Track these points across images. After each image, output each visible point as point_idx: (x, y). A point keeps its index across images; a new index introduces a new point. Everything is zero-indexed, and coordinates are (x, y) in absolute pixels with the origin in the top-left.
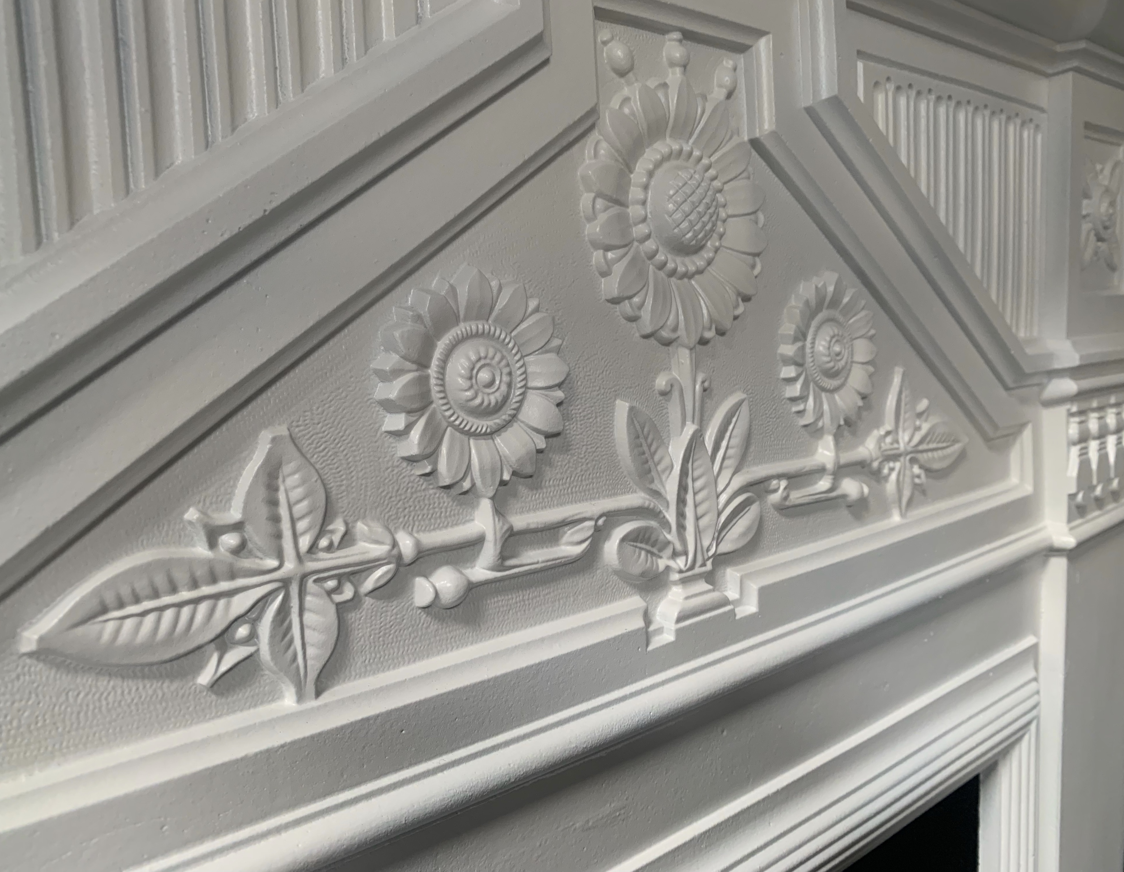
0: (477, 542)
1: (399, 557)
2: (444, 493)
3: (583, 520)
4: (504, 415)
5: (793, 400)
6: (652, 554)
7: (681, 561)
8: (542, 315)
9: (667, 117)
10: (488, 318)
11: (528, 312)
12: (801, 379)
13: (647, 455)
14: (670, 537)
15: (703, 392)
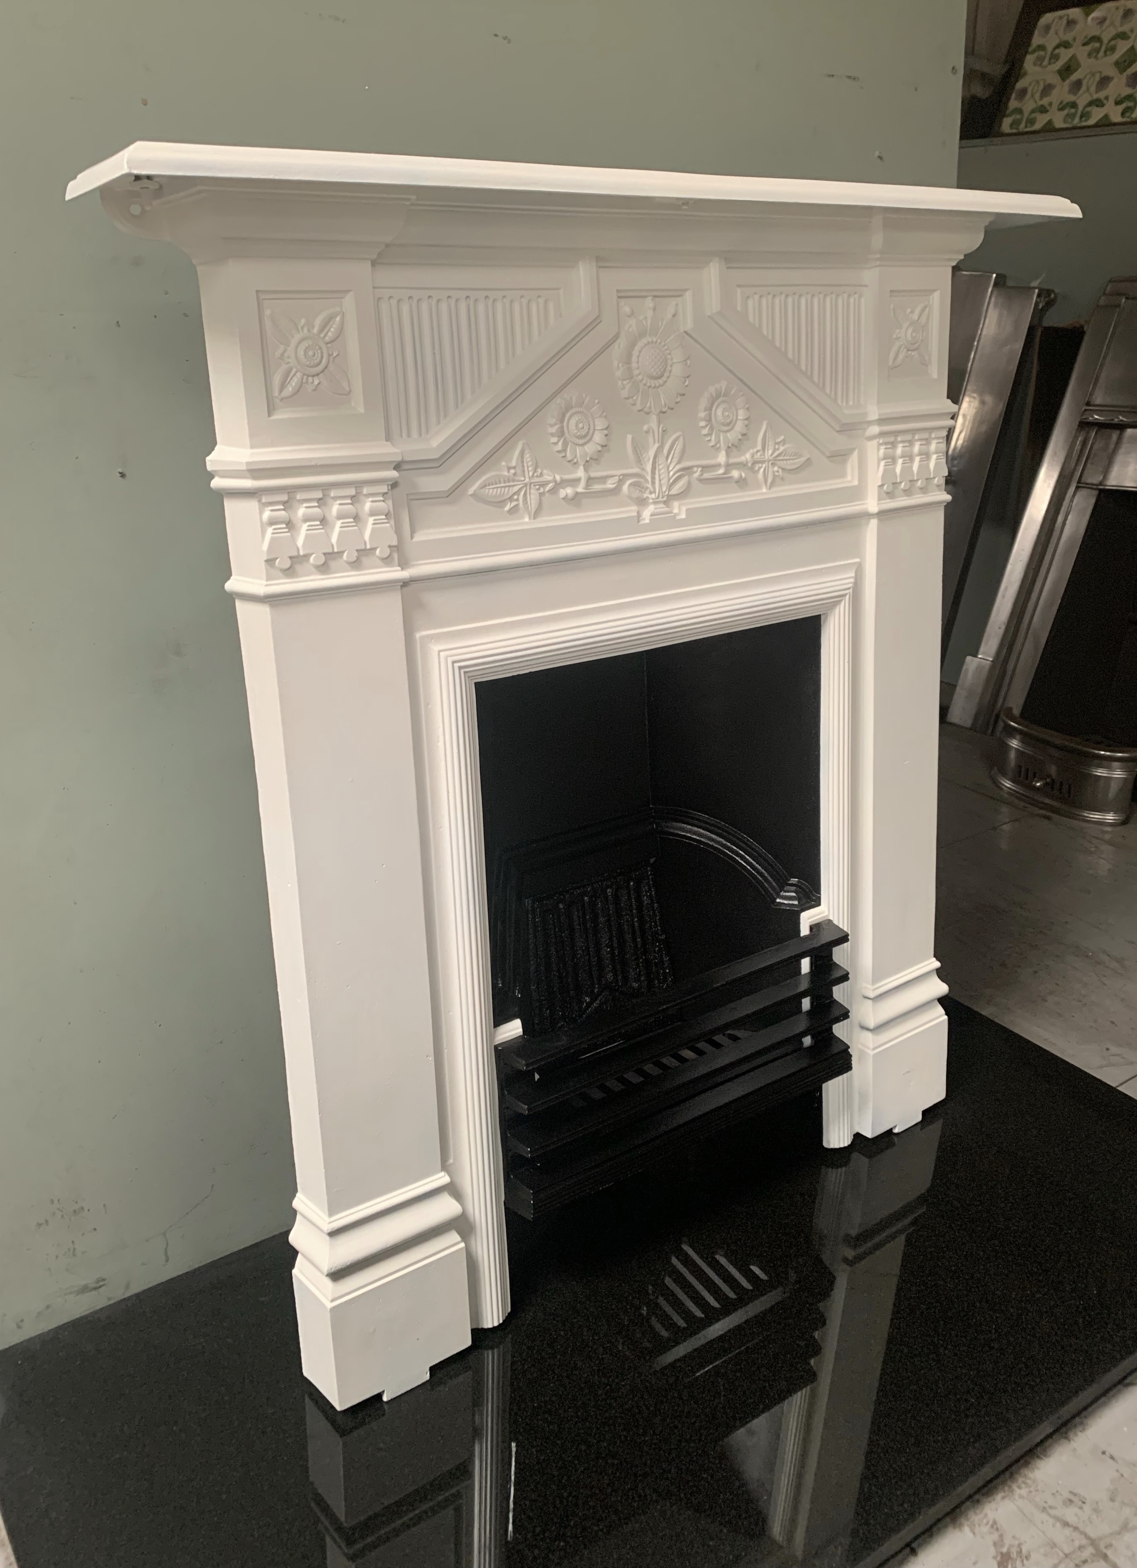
0: (578, 480)
1: (556, 481)
2: (569, 464)
3: (613, 476)
4: (587, 439)
5: (706, 435)
6: (642, 492)
7: (653, 495)
8: (599, 405)
9: (646, 329)
10: (583, 407)
11: (595, 404)
12: (708, 428)
13: (640, 455)
14: (649, 485)
15: (663, 432)
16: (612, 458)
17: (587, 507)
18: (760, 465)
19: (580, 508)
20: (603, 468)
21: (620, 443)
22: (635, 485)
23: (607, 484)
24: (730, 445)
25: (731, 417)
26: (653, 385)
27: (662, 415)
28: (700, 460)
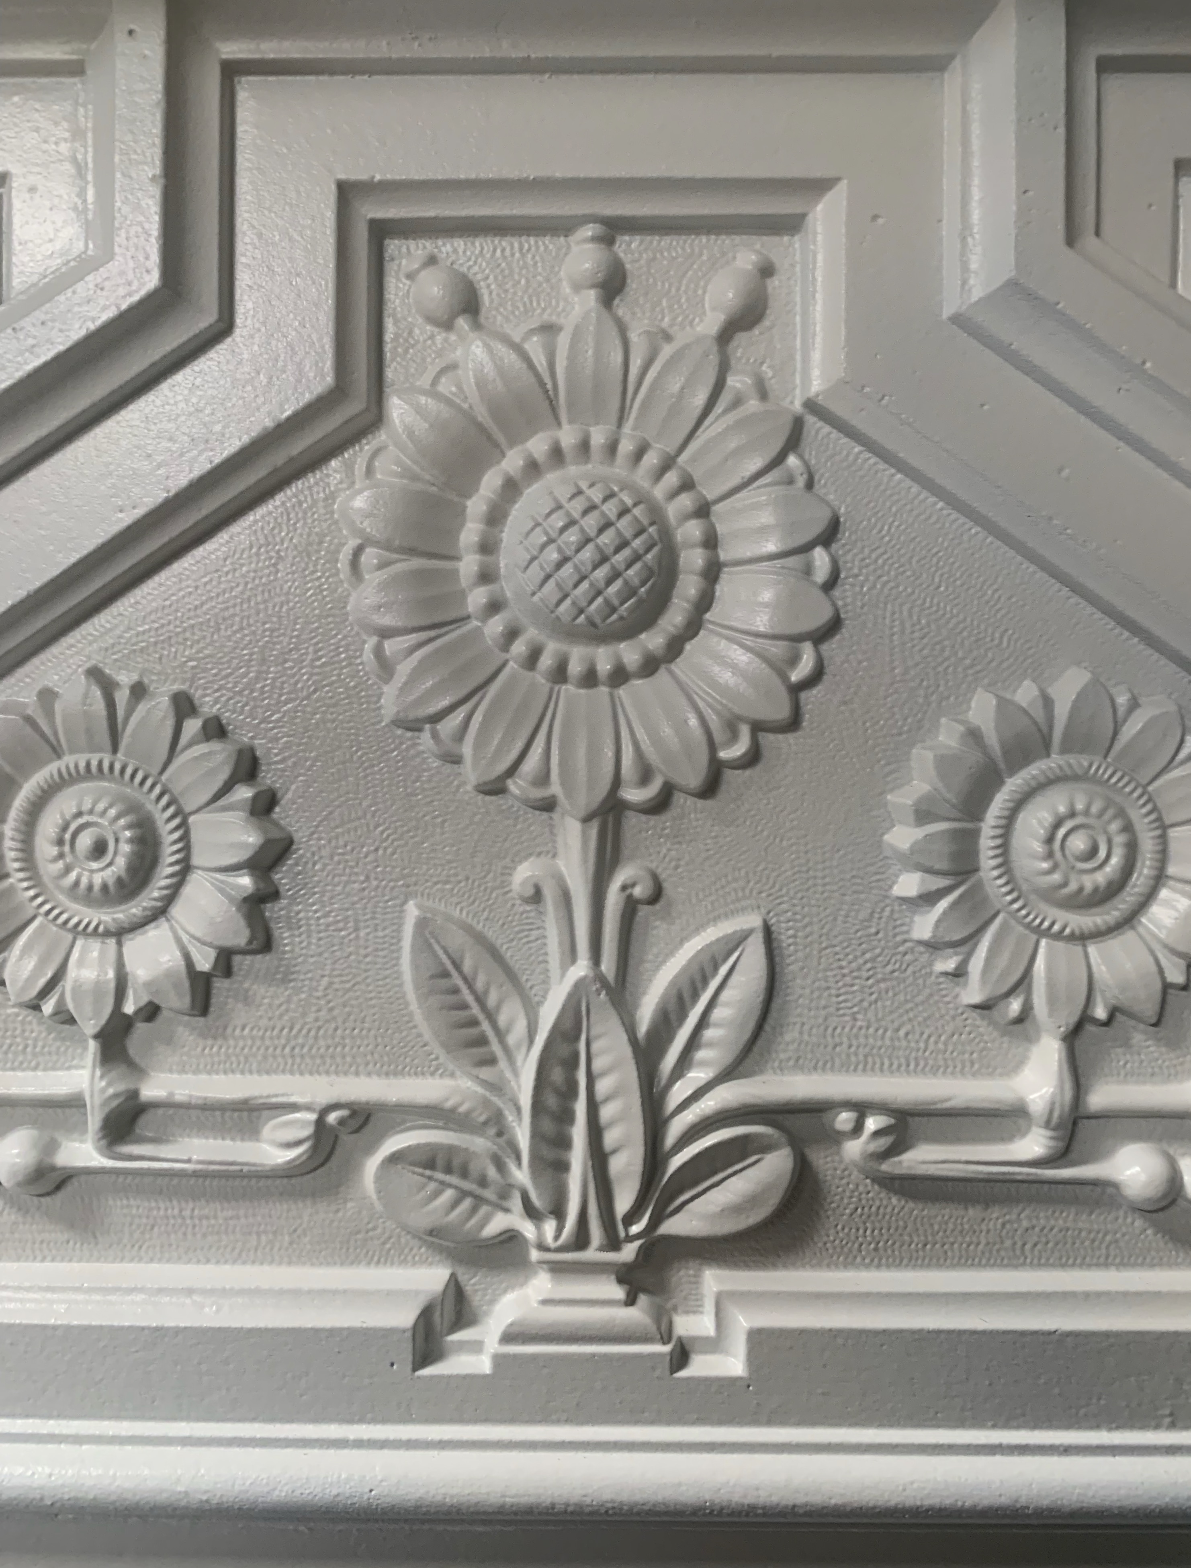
2: (31, 1016)
3: (294, 1107)
4: (135, 909)
5: (934, 946)
6: (479, 1201)
7: (549, 1227)
8: (215, 746)
9: (549, 386)
10: (115, 750)
11: (184, 740)
12: (943, 904)
13: (476, 1010)
14: (521, 1175)
15: (630, 908)
16: (304, 1015)
17: (137, 1235)
19: (95, 1237)
20: (246, 1058)
21: (357, 937)
22: (431, 1164)
23: (258, 1140)
24: (1100, 1012)
25: (1115, 860)
26: (575, 668)
27: (632, 821)
28: (882, 1070)
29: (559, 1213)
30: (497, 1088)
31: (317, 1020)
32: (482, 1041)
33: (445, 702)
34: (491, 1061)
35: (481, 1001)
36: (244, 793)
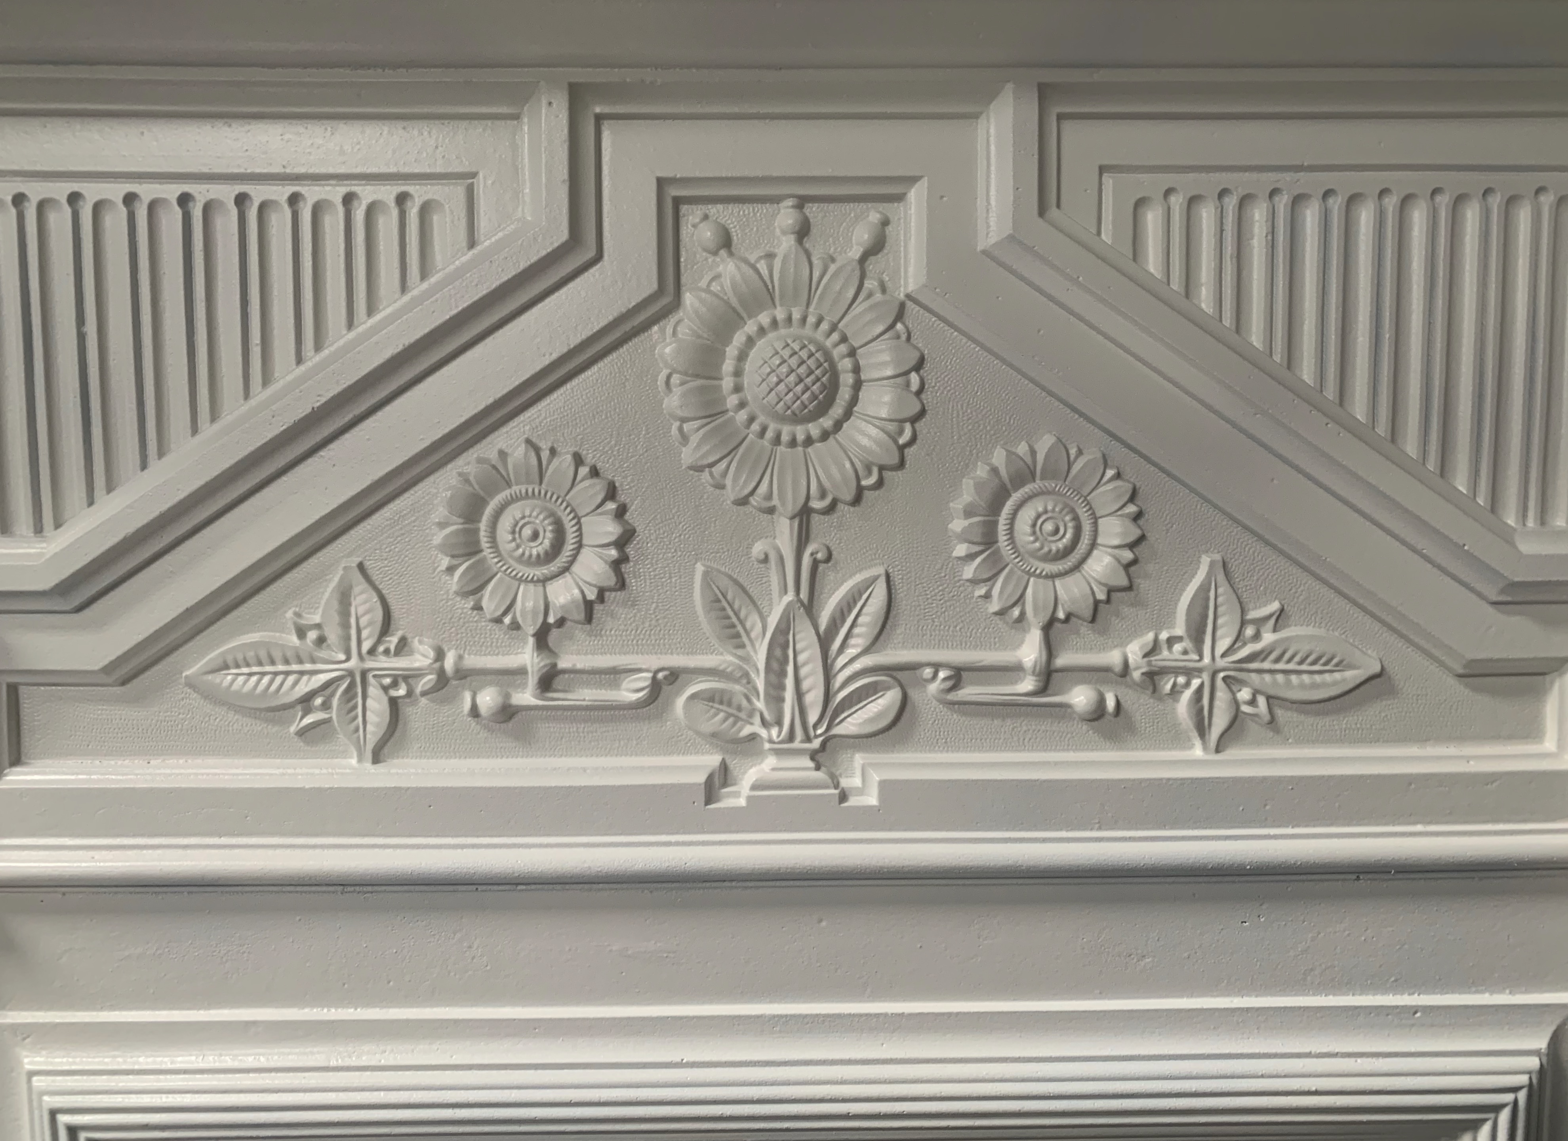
1: (443, 670)
2: (495, 627)
3: (640, 670)
4: (553, 567)
5: (974, 582)
6: (737, 719)
7: (774, 732)
8: (595, 481)
9: (770, 287)
10: (541, 483)
11: (579, 478)
12: (979, 560)
13: (734, 619)
14: (760, 705)
15: (815, 564)
16: (643, 623)
17: (553, 743)
18: (1181, 680)
19: (530, 744)
20: (613, 646)
21: (671, 582)
22: (711, 699)
23: (619, 690)
24: (1061, 615)
25: (1069, 535)
26: (785, 438)
27: (816, 519)
28: (948, 647)
29: (779, 723)
30: (746, 659)
31: (650, 626)
32: (738, 636)
33: (717, 457)
34: (742, 646)
35: (737, 614)
36: (611, 506)
